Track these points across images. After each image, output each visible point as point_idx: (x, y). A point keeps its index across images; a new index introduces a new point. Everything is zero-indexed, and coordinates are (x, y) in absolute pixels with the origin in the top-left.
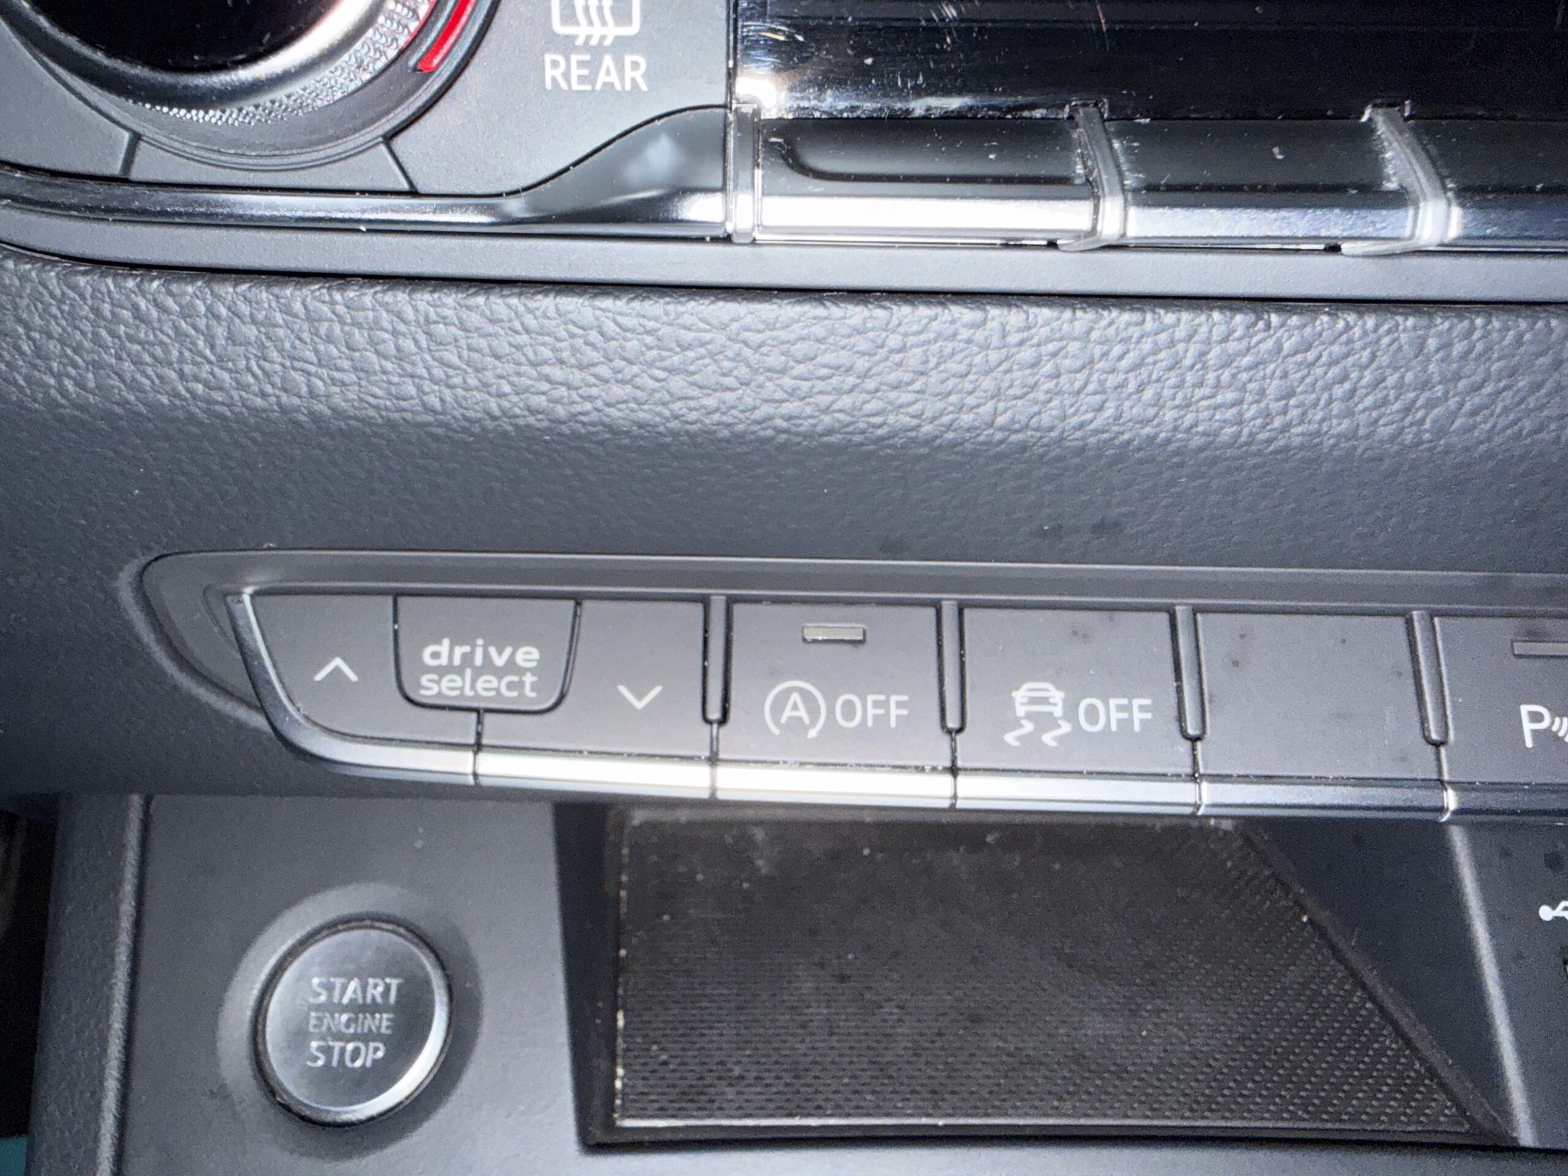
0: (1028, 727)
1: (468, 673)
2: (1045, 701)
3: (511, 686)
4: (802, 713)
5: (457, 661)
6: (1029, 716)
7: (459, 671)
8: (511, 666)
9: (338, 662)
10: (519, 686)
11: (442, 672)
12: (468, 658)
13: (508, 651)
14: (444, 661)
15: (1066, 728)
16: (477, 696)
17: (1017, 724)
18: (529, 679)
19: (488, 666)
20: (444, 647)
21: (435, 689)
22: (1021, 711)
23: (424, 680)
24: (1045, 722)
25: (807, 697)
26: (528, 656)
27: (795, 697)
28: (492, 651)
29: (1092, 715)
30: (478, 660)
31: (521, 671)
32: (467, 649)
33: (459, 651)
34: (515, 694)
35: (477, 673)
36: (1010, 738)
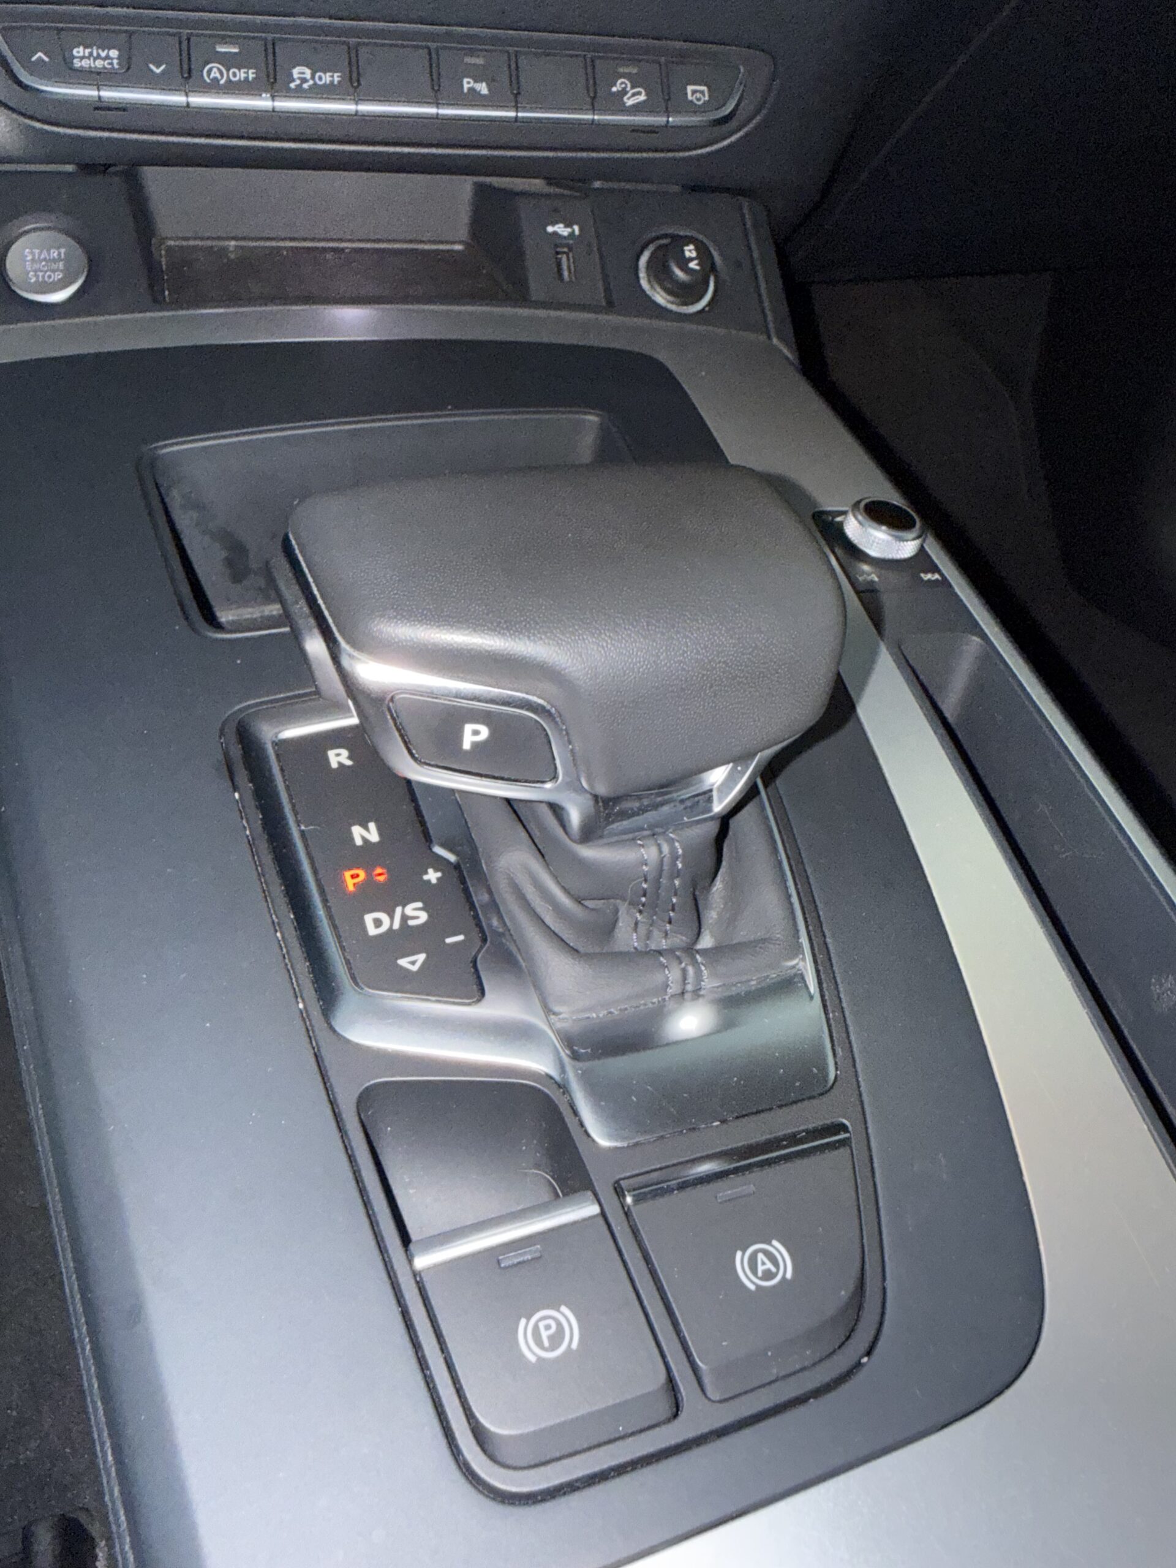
0: (298, 82)
1: (92, 59)
2: (303, 73)
3: (109, 64)
4: (218, 75)
5: (87, 54)
6: (299, 78)
7: (88, 58)
8: (107, 57)
9: (40, 54)
10: (111, 64)
11: (82, 58)
12: (91, 54)
13: (106, 51)
14: (81, 54)
15: (311, 82)
16: (96, 67)
17: (293, 80)
18: (115, 62)
19: (99, 57)
20: (81, 49)
21: (79, 65)
22: (296, 76)
23: (75, 61)
24: (304, 80)
25: (219, 69)
26: (114, 53)
27: (215, 70)
28: (100, 51)
29: (320, 78)
30: (95, 54)
31: (112, 59)
32: (89, 50)
33: (87, 51)
34: (110, 66)
35: (95, 59)
36: (292, 85)
